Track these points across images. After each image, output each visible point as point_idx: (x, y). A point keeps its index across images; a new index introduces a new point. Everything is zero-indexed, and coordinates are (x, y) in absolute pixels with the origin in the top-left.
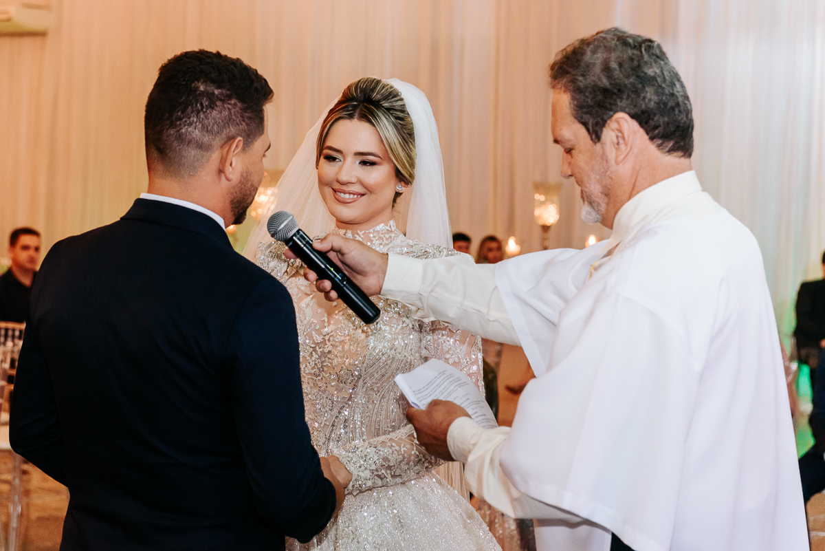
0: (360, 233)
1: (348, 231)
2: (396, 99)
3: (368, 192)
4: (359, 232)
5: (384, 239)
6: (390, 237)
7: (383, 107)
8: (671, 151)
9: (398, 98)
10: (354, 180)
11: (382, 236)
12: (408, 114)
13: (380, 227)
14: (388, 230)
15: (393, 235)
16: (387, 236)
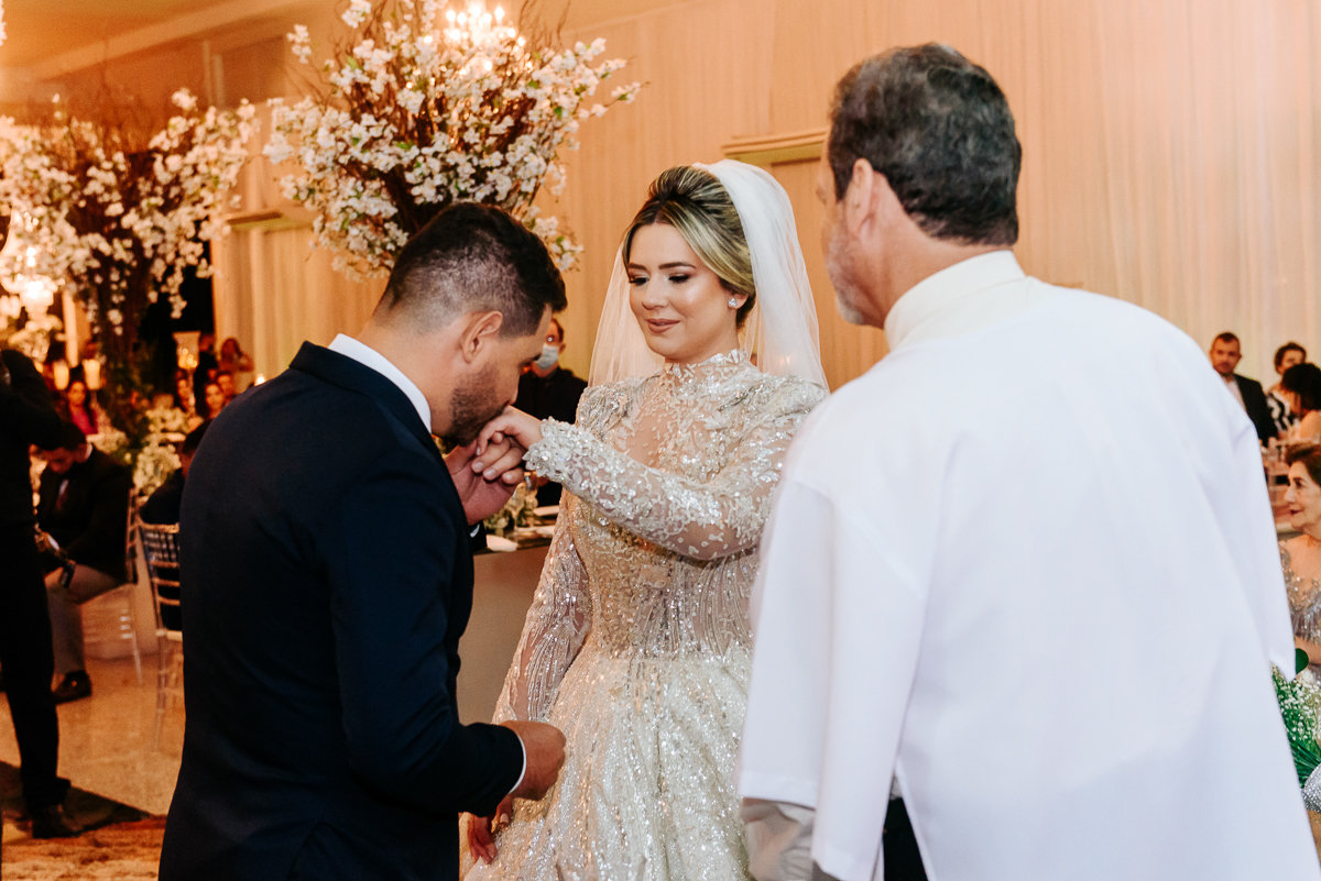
0: (691, 367)
1: (675, 365)
2: (712, 185)
3: (683, 317)
4: (688, 365)
5: (722, 374)
6: (731, 371)
7: (691, 201)
8: (941, 235)
9: (715, 184)
10: (663, 302)
11: (720, 370)
12: (732, 203)
13: (719, 358)
14: (728, 362)
15: (736, 368)
16: (726, 370)
